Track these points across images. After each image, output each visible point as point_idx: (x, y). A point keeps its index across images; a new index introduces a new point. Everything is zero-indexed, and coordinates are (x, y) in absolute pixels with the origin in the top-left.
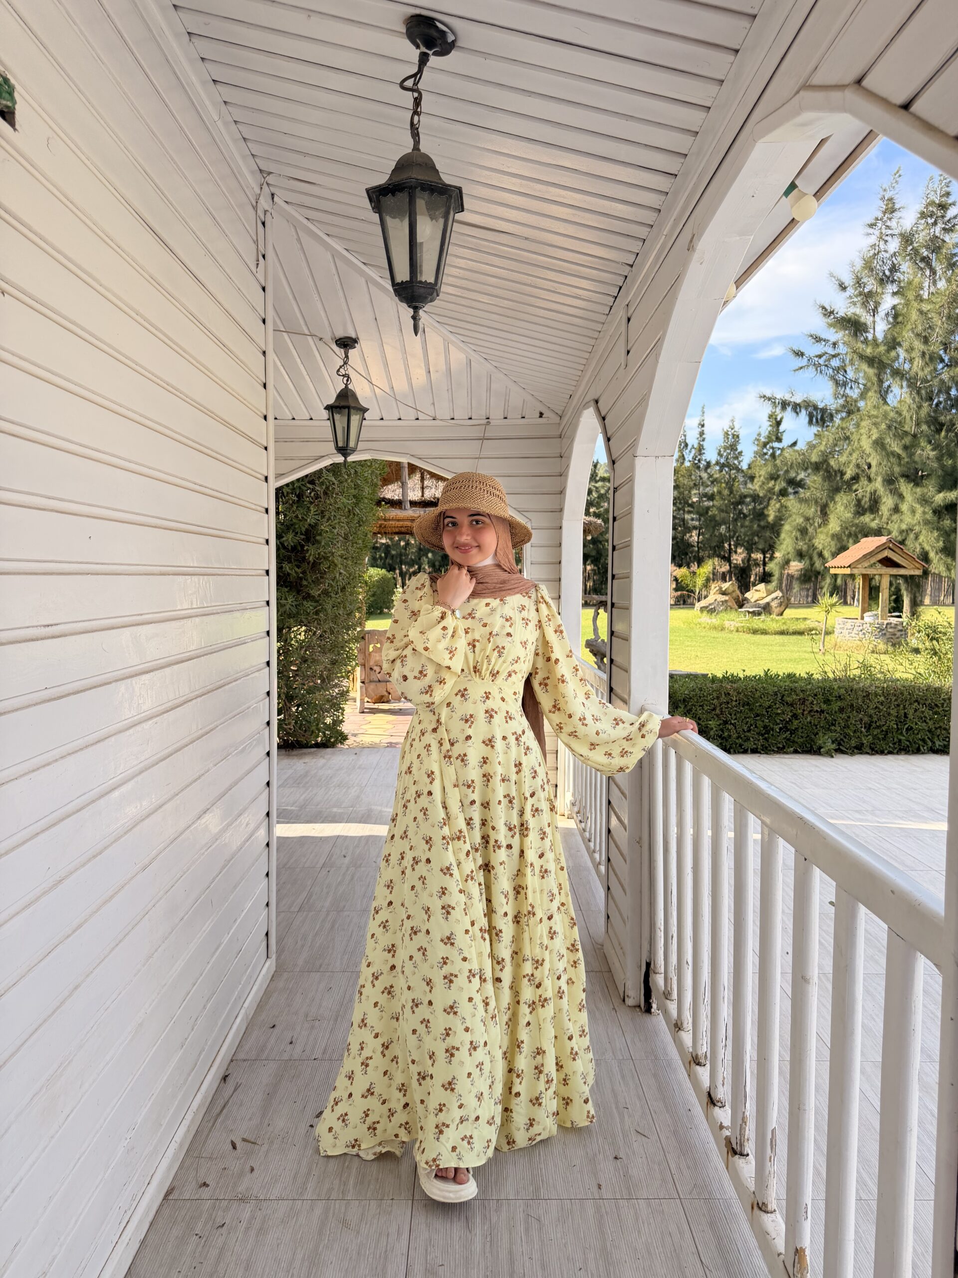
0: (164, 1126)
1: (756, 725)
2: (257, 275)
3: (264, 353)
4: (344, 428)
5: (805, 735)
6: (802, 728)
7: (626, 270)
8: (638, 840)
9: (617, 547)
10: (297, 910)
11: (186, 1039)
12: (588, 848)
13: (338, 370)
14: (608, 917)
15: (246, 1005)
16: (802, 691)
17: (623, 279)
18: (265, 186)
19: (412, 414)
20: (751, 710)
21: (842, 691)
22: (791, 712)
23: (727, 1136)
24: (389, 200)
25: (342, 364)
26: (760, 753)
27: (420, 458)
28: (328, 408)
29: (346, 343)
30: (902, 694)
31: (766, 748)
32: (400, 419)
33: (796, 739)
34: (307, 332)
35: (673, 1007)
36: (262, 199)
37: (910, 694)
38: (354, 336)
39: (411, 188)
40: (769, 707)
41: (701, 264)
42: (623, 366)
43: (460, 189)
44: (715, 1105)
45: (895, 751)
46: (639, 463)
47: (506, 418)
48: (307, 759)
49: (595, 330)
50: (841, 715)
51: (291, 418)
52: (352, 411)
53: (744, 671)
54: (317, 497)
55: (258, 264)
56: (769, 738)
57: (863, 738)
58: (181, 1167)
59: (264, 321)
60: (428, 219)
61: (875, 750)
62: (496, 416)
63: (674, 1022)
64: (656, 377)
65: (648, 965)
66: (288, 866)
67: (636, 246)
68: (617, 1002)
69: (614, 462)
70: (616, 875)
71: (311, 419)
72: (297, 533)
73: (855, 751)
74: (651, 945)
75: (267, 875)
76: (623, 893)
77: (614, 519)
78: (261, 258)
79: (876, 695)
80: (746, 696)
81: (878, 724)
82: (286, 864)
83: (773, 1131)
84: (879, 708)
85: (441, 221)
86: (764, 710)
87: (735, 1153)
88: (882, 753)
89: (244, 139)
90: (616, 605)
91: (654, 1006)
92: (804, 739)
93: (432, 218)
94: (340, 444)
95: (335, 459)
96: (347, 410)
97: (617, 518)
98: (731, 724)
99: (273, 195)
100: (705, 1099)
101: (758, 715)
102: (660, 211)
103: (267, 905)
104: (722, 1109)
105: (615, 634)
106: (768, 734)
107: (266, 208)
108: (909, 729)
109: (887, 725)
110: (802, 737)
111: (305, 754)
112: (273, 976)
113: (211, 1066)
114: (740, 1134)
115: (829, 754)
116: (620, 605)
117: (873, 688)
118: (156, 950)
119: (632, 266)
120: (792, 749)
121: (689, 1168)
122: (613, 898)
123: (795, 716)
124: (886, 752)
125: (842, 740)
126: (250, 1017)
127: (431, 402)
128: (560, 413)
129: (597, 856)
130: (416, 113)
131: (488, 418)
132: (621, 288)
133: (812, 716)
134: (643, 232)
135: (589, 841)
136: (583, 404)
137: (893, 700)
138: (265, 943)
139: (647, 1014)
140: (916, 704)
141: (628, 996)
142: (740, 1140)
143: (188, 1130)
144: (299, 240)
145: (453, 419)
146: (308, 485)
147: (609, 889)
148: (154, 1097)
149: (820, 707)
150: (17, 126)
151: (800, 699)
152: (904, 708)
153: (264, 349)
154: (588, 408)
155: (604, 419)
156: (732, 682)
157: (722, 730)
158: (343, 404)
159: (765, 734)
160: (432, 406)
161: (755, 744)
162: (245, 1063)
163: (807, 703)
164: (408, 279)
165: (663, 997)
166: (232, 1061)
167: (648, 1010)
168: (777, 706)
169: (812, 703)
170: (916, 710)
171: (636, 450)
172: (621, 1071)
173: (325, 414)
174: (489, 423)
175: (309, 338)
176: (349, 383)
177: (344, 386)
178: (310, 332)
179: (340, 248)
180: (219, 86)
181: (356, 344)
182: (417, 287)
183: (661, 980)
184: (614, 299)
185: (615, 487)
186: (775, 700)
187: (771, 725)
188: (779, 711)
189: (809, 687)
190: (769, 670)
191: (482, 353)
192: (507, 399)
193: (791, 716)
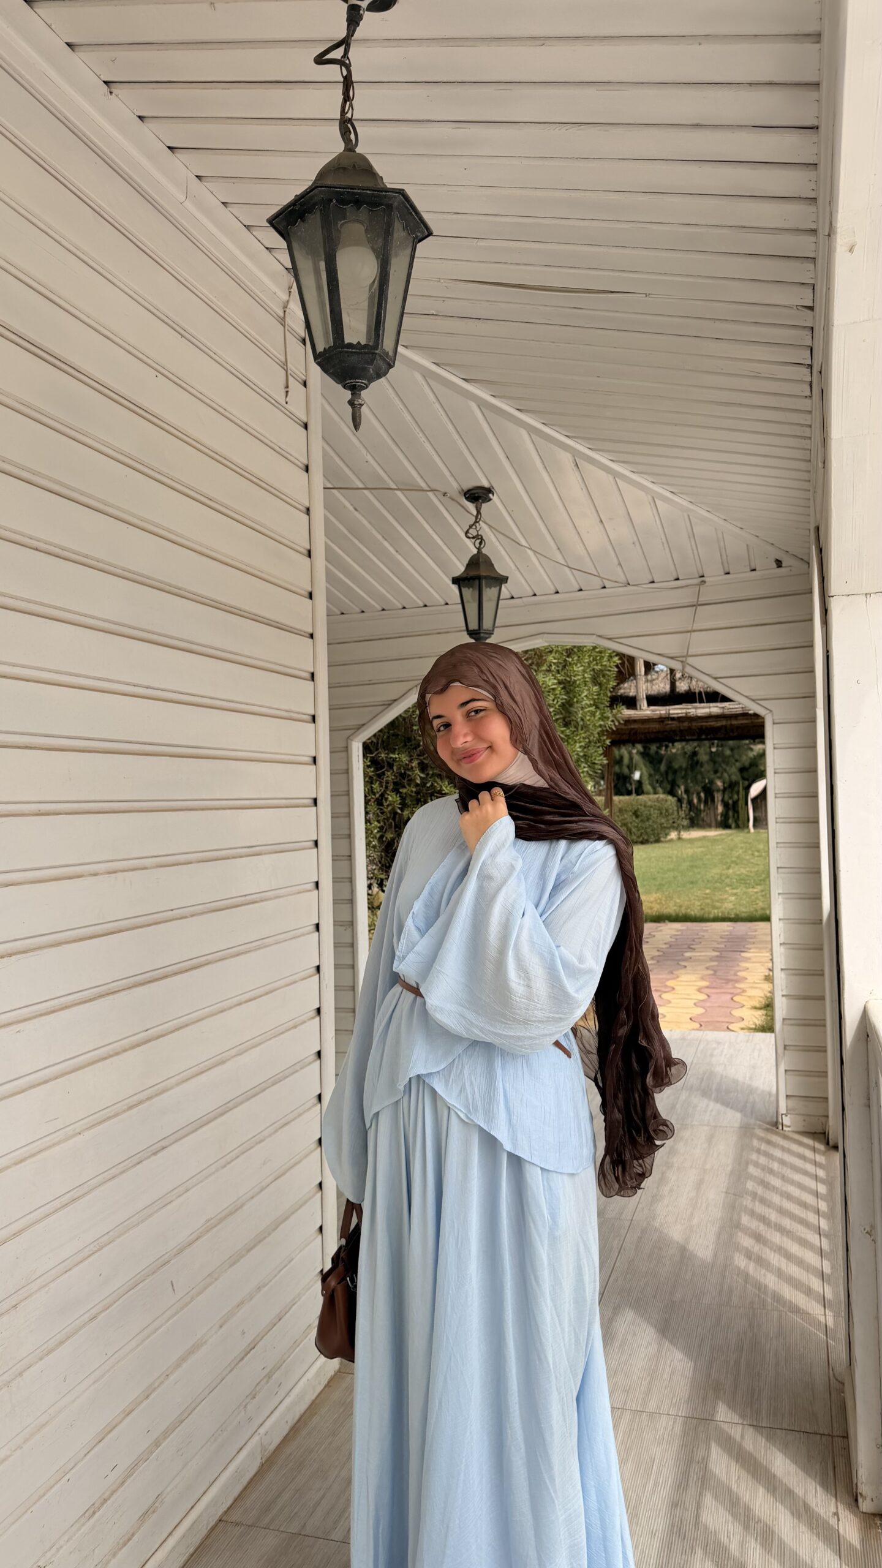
2: (288, 407)
3: (307, 511)
4: (475, 605)
7: (807, 318)
13: (467, 531)
15: (263, 1430)
17: (809, 333)
19: (598, 583)
25: (472, 522)
27: (610, 639)
28: (456, 581)
29: (478, 495)
32: (581, 590)
34: (424, 485)
38: (486, 484)
47: (727, 573)
52: (485, 581)
55: (287, 392)
59: (306, 468)
67: (805, 273)
69: (826, 612)
78: (295, 387)
89: (247, 227)
96: (477, 582)
102: (816, 201)
127: (615, 561)
130: (346, 99)
131: (703, 576)
132: (811, 348)
134: (806, 246)
145: (653, 582)
155: (821, 550)
158: (472, 573)
160: (619, 568)
162: (236, 1529)
166: (220, 1522)
171: (830, 588)
173: (455, 588)
174: (704, 582)
175: (430, 494)
176: (482, 546)
177: (475, 551)
178: (429, 487)
179: (427, 363)
180: (180, 155)
181: (491, 495)
182: (346, 355)
184: (809, 370)
185: (828, 649)
191: (663, 484)
192: (722, 545)
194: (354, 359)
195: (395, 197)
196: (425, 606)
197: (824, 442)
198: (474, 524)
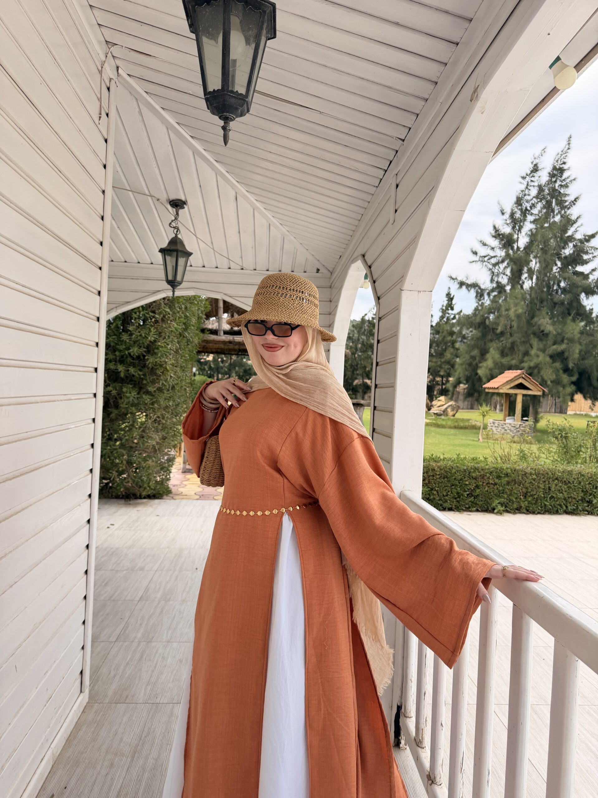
1: (451, 492)
2: (99, 127)
3: (103, 192)
4: (173, 266)
5: (483, 499)
6: (482, 495)
7: (397, 145)
9: (379, 364)
10: (114, 640)
13: (170, 224)
16: (482, 470)
17: (394, 153)
18: (110, 56)
19: (226, 263)
20: (449, 481)
21: (509, 471)
22: (475, 483)
25: (173, 218)
26: (454, 511)
27: (230, 297)
28: (162, 251)
29: (177, 204)
30: (547, 474)
31: (458, 507)
32: (217, 267)
33: (478, 502)
34: (147, 192)
35: (425, 757)
36: (106, 65)
37: (552, 474)
38: (183, 199)
40: (461, 480)
41: (482, 113)
42: (391, 221)
43: (274, 6)
45: (542, 512)
46: (405, 295)
48: (140, 508)
50: (507, 487)
51: (137, 262)
52: (179, 254)
53: (444, 454)
55: (100, 117)
56: (460, 501)
57: (522, 503)
59: (105, 167)
61: (529, 511)
62: (286, 268)
63: (428, 773)
64: (428, 221)
65: (399, 708)
67: (408, 121)
69: (379, 298)
71: (152, 263)
72: (141, 347)
73: (516, 511)
74: (402, 692)
75: (84, 622)
77: (378, 342)
78: (104, 115)
79: (531, 474)
80: (446, 472)
81: (531, 493)
84: (532, 483)
86: (457, 482)
88: (533, 513)
90: (377, 408)
91: (403, 742)
92: (483, 502)
93: (245, 37)
94: (170, 278)
95: (167, 293)
96: (175, 253)
97: (380, 341)
98: (435, 490)
99: (118, 68)
101: (453, 485)
102: (436, 83)
103: (83, 648)
105: (376, 430)
106: (459, 498)
107: (112, 77)
108: (552, 497)
109: (538, 494)
110: (482, 501)
111: (139, 504)
112: (85, 707)
115: (500, 513)
116: (380, 408)
117: (529, 469)
119: (403, 140)
120: (475, 509)
123: (477, 487)
124: (536, 512)
125: (508, 503)
127: (240, 255)
128: (331, 270)
132: (391, 162)
133: (489, 487)
136: (352, 259)
137: (542, 478)
138: (79, 680)
140: (556, 481)
144: (140, 112)
145: (255, 270)
146: (150, 313)
149: (494, 481)
151: (481, 475)
152: (549, 483)
153: (104, 189)
154: (356, 262)
155: (370, 267)
156: (435, 461)
157: (429, 494)
158: (173, 248)
159: (457, 498)
160: (241, 259)
161: (451, 505)
163: (485, 478)
164: (220, 88)
165: (414, 742)
167: (397, 744)
168: (466, 479)
169: (489, 478)
170: (556, 485)
171: (402, 286)
173: (160, 255)
175: (149, 198)
176: (178, 233)
177: (174, 235)
178: (150, 193)
181: (185, 206)
182: (229, 97)
183: (410, 724)
184: (384, 172)
185: (380, 317)
186: (465, 475)
187: (462, 492)
188: (467, 483)
189: (487, 467)
190: (459, 454)
191: (278, 218)
192: (295, 256)
193: (475, 487)
194: (233, 101)
195: (268, 7)
196: (126, 262)
197: (396, 211)
198: (174, 220)
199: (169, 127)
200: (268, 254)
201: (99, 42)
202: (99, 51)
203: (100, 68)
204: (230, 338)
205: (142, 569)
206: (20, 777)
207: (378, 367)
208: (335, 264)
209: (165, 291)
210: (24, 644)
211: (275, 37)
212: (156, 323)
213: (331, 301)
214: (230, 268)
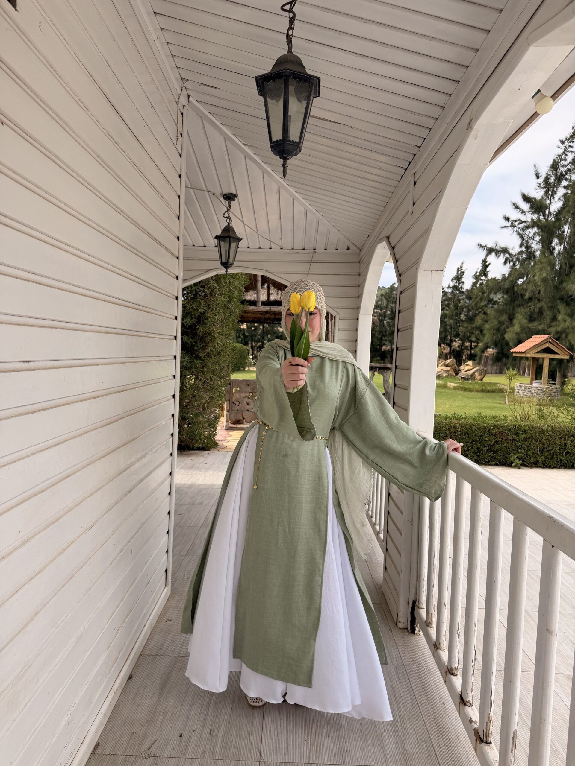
0: (94, 703)
1: (472, 447)
2: (176, 146)
3: (179, 197)
4: (226, 250)
5: (502, 454)
6: (501, 450)
7: (415, 150)
8: (410, 520)
9: (400, 330)
10: (185, 554)
11: (111, 643)
12: (371, 522)
13: (224, 214)
14: (386, 568)
15: (151, 618)
16: (501, 427)
17: (413, 156)
18: (184, 89)
19: (268, 245)
20: (469, 437)
21: (527, 428)
22: (494, 439)
23: (475, 728)
24: (270, 85)
25: (226, 210)
27: (271, 273)
28: (217, 237)
29: (229, 197)
30: (564, 431)
32: (260, 248)
33: (497, 457)
34: (205, 188)
35: (433, 632)
36: (181, 96)
37: (568, 431)
38: (234, 193)
39: (286, 76)
40: (481, 436)
41: (476, 139)
42: (410, 212)
43: (319, 79)
44: (465, 705)
45: (558, 467)
46: (420, 274)
47: (326, 250)
48: (193, 457)
49: (389, 192)
50: (525, 443)
51: (192, 245)
52: (232, 240)
53: (465, 413)
54: (206, 295)
55: (177, 139)
56: (480, 455)
57: (538, 458)
58: (104, 730)
59: (180, 176)
60: (296, 100)
61: (546, 466)
62: (320, 247)
63: (434, 643)
64: (437, 217)
65: (414, 602)
66: (179, 525)
67: (424, 133)
68: (392, 625)
69: (400, 275)
70: (393, 542)
71: (205, 246)
72: (192, 318)
73: (533, 465)
74: (416, 590)
75: (168, 532)
76: (399, 555)
77: (399, 312)
78: (180, 135)
79: (547, 431)
80: (467, 429)
81: (548, 449)
82: (178, 524)
83: (515, 732)
84: (549, 440)
85: (305, 103)
86: (477, 438)
87: (482, 741)
88: (549, 467)
89: (172, 55)
90: (398, 367)
91: (417, 629)
92: (502, 457)
93: (299, 100)
94: (224, 260)
95: (218, 272)
96: (228, 239)
97: (401, 311)
99: (189, 96)
100: (458, 700)
101: (474, 441)
102: (444, 108)
103: (167, 552)
104: (470, 708)
105: (397, 385)
106: (479, 453)
107: (184, 104)
108: (567, 453)
109: (554, 450)
110: (500, 455)
111: (192, 454)
112: (169, 597)
113: (127, 659)
114: (486, 729)
115: (518, 467)
116: (401, 367)
117: (546, 426)
118: (93, 585)
119: (420, 147)
120: (494, 463)
121: (446, 746)
122: (390, 556)
123: (497, 442)
124: (552, 466)
125: (525, 458)
126: (153, 625)
127: (280, 237)
128: (360, 247)
129: (377, 527)
130: (290, 28)
131: (315, 249)
132: (410, 163)
133: (507, 443)
134: (430, 123)
135: (372, 517)
136: (378, 240)
137: (558, 435)
138: (164, 577)
139: (412, 634)
140: (572, 438)
141: (399, 622)
142: (486, 732)
143: (110, 705)
144: (204, 127)
145: (293, 249)
146: (200, 288)
147: (387, 550)
148: (88, 684)
149: (512, 437)
150: (17, 8)
151: (500, 432)
152: (565, 440)
153: (179, 194)
154: (381, 242)
155: (393, 248)
156: (457, 420)
158: (226, 235)
159: (478, 453)
160: (281, 240)
162: (149, 657)
163: (504, 434)
164: (281, 139)
165: (425, 625)
166: (141, 655)
167: (413, 631)
168: (486, 435)
169: (507, 435)
170: (572, 442)
171: (418, 266)
172: (397, 673)
173: (215, 241)
174: (315, 252)
175: (206, 193)
176: (230, 222)
177: (227, 224)
178: (207, 189)
179: (229, 133)
180: (158, 17)
181: (236, 198)
182: (287, 144)
183: (423, 613)
184: (405, 171)
185: (401, 291)
186: (485, 432)
187: (482, 448)
188: (487, 439)
189: (506, 424)
190: (480, 413)
191: (315, 206)
192: (328, 237)
193: (494, 442)
197: (414, 204)
198: (227, 211)
199: (226, 138)
200: (304, 236)
201: (177, 79)
202: (176, 85)
203: (177, 100)
204: (267, 308)
205: (201, 504)
206: (133, 631)
207: (399, 333)
208: (364, 242)
209: (216, 269)
210: (136, 536)
211: (319, 96)
212: (205, 297)
213: (360, 275)
214: (271, 248)
